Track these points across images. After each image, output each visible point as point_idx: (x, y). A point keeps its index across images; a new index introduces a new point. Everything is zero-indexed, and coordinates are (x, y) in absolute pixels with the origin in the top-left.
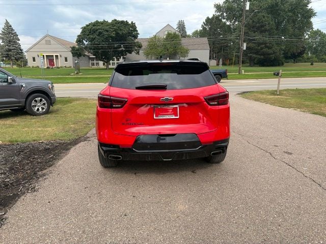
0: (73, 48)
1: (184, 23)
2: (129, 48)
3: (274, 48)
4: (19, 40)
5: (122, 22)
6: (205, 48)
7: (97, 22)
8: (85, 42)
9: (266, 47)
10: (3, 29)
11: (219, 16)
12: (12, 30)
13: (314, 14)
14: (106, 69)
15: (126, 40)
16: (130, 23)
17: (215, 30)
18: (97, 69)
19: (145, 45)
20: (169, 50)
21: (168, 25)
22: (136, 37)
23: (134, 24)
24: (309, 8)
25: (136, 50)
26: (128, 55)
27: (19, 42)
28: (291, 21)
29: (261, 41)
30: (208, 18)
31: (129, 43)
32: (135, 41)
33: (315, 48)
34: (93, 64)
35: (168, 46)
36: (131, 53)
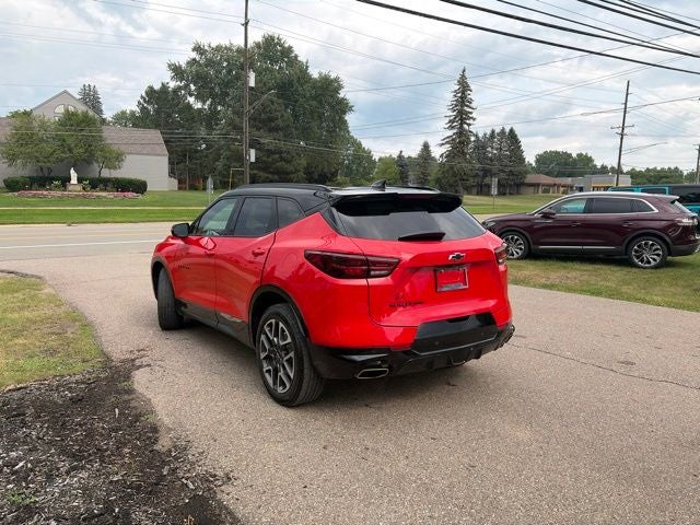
1: (95, 92)
3: (294, 163)
6: (159, 152)
9: (282, 159)
11: (180, 88)
13: (350, 109)
17: (169, 116)
20: (75, 151)
21: (65, 92)
24: (341, 96)
28: (316, 115)
29: (271, 147)
30: (151, 88)
33: (347, 167)
35: (70, 141)
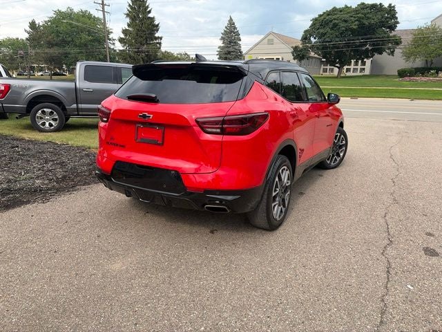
0: (296, 49)
2: (378, 45)
4: (240, 40)
5: (374, 6)
7: (335, 10)
8: (312, 39)
10: (226, 27)
12: (235, 28)
14: (337, 77)
15: (374, 34)
16: (386, 5)
18: (330, 77)
19: (407, 40)
22: (392, 28)
23: (394, 7)
25: (389, 49)
26: (377, 56)
27: (240, 43)
31: (379, 38)
32: (391, 35)
34: (325, 71)
36: (381, 53)
